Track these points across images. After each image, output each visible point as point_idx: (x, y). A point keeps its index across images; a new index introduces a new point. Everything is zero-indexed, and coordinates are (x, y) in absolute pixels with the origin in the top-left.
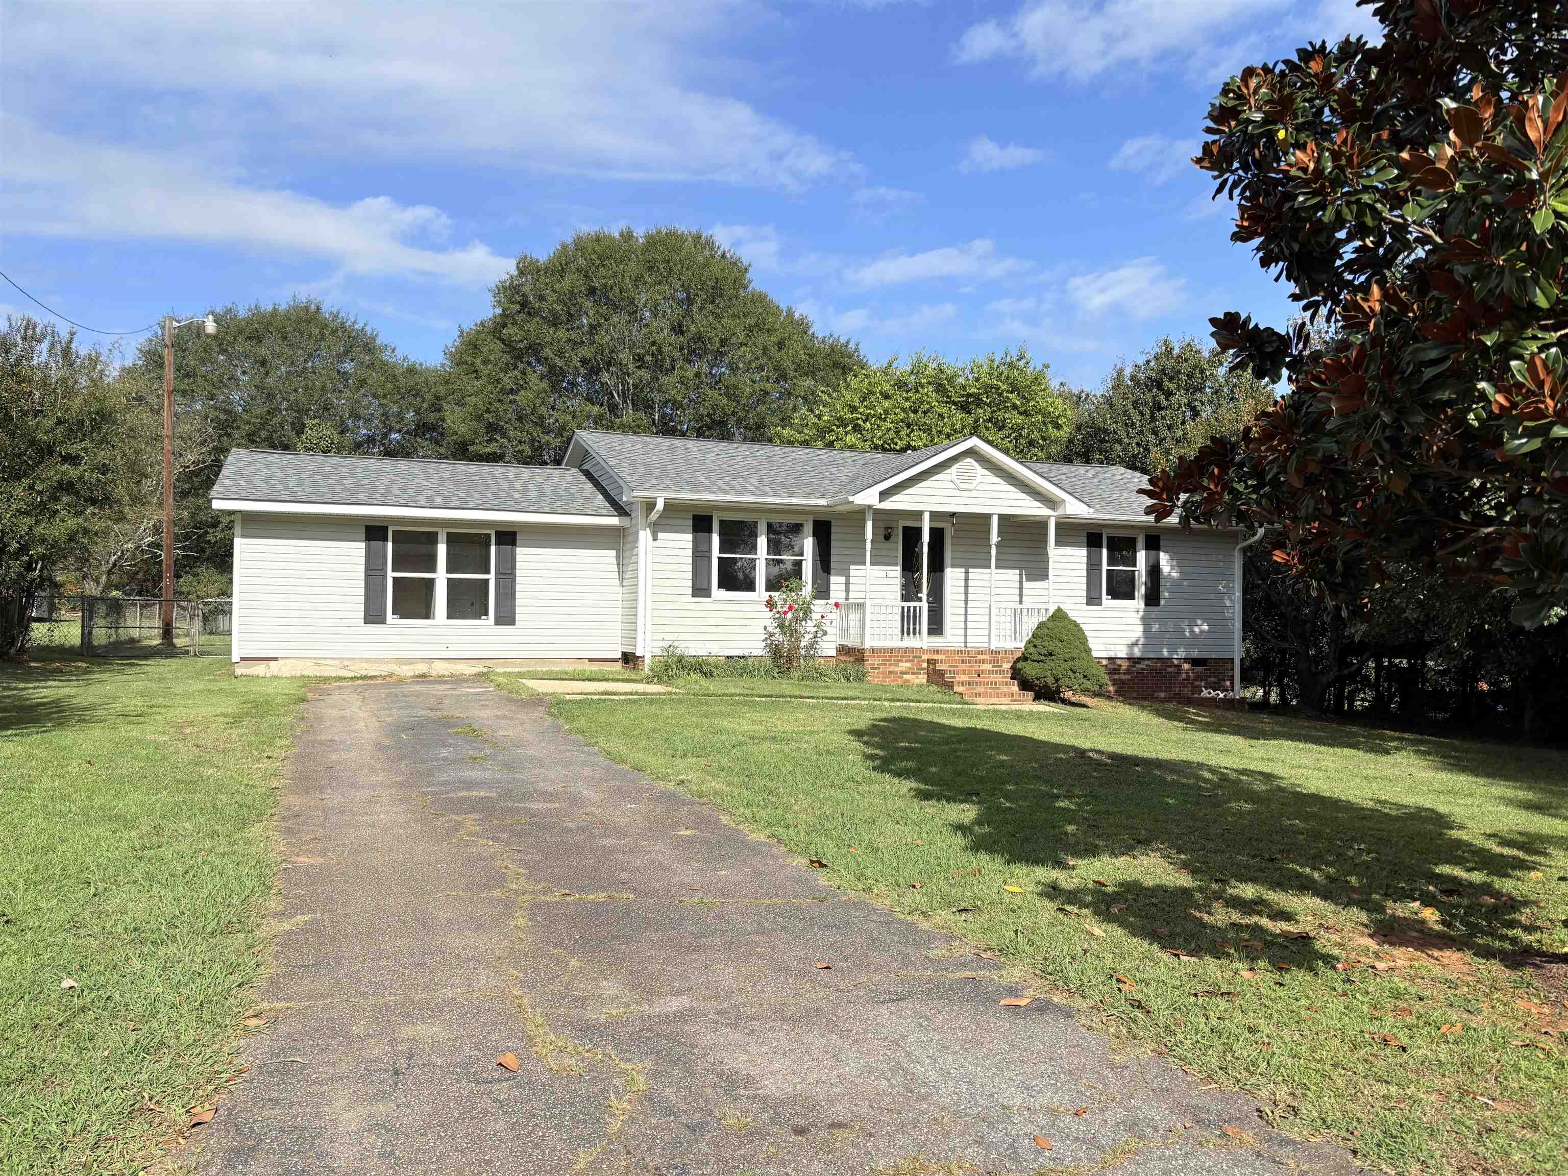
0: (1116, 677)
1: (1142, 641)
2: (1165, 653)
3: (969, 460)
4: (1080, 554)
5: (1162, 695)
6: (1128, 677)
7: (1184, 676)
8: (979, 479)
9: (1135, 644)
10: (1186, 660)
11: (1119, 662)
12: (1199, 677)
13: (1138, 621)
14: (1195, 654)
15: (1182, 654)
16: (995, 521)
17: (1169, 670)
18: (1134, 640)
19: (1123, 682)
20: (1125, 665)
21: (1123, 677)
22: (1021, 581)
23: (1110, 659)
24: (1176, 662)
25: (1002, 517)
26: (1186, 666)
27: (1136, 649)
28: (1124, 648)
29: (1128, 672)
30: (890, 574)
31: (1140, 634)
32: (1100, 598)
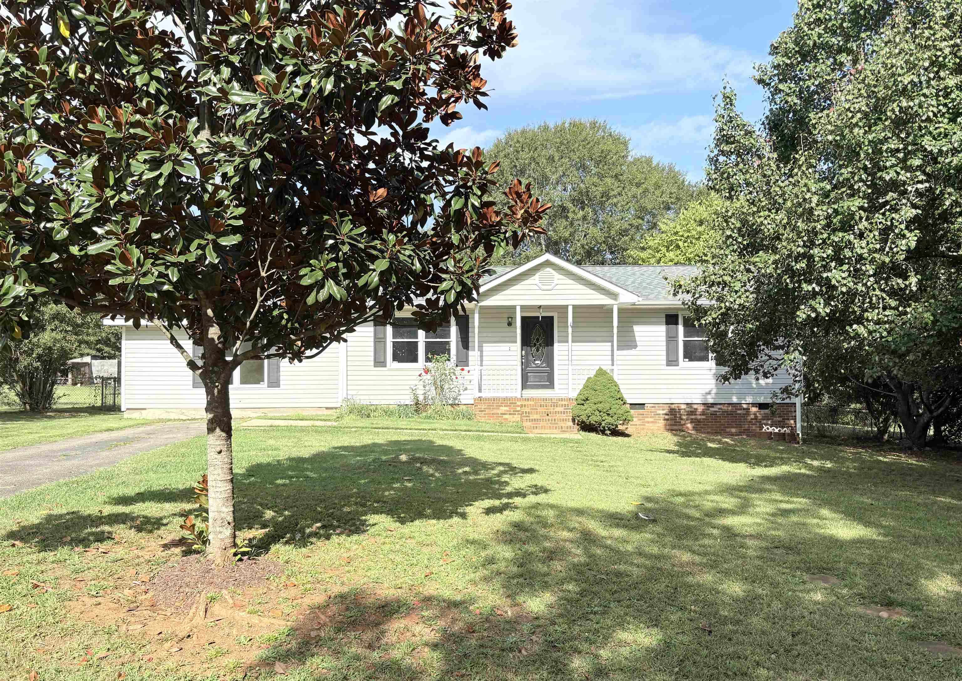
0: (693, 417)
1: (714, 391)
2: (735, 400)
3: (549, 270)
4: (661, 330)
5: (733, 430)
6: (703, 417)
7: (752, 416)
8: (556, 282)
9: (709, 393)
10: (754, 405)
11: (695, 406)
12: (766, 417)
13: (711, 377)
14: (762, 400)
15: (749, 400)
16: (570, 309)
17: (739, 412)
18: (707, 391)
19: (699, 421)
20: (700, 408)
21: (699, 417)
22: (612, 351)
23: (687, 404)
24: (745, 406)
25: (575, 307)
26: (754, 409)
27: (709, 397)
28: (699, 396)
29: (703, 413)
30: (512, 349)
31: (713, 386)
32: (677, 360)
